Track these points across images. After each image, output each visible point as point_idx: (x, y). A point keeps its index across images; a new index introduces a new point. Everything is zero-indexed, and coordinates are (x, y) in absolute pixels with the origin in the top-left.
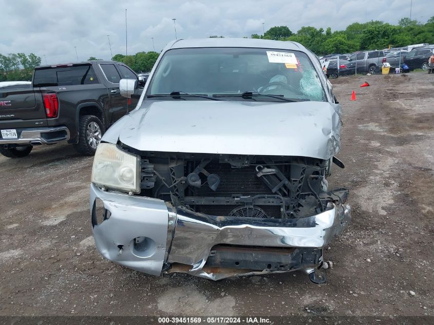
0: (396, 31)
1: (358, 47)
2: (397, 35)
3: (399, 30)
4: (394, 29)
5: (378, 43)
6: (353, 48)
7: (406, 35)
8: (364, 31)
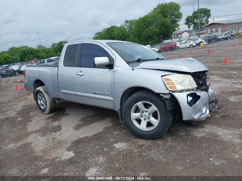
0: (37, 51)
1: (19, 60)
2: (38, 53)
3: (39, 51)
4: (36, 50)
5: (30, 57)
6: (16, 60)
7: (43, 53)
8: (20, 51)
